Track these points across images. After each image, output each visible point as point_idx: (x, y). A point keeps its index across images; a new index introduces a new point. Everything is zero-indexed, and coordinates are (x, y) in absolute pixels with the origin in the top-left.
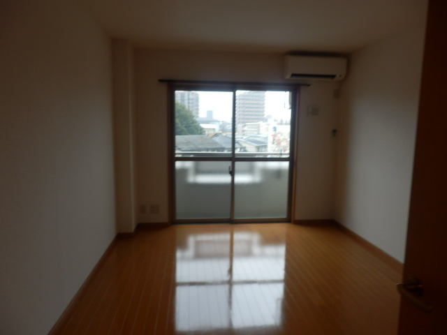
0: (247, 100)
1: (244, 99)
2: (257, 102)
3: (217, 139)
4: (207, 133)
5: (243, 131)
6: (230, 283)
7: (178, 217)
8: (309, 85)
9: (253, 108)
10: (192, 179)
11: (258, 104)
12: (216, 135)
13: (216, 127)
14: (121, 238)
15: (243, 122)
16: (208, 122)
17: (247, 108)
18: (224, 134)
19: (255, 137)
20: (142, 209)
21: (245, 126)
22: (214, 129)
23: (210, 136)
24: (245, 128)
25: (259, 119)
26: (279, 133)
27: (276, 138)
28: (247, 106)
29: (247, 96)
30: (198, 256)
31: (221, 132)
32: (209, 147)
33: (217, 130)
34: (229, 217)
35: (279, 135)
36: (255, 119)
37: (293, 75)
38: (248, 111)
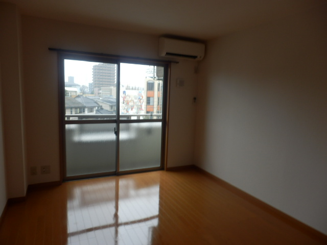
0: (101, 70)
1: (99, 69)
2: (109, 72)
3: (79, 100)
4: (70, 94)
5: (99, 94)
6: (117, 225)
7: (69, 175)
8: (177, 63)
9: (106, 76)
10: (77, 138)
11: (110, 73)
12: (78, 96)
13: (77, 90)
14: (12, 203)
15: (99, 87)
16: (70, 86)
17: (101, 76)
18: (84, 96)
19: (109, 98)
20: (32, 171)
21: (100, 89)
22: (76, 92)
23: (74, 97)
24: (101, 91)
25: (110, 85)
26: (128, 95)
27: (125, 100)
28: (102, 74)
29: (101, 67)
30: (85, 203)
31: (81, 94)
32: (73, 106)
33: (79, 92)
34: (115, 170)
35: (128, 98)
36: (108, 85)
37: (167, 54)
38: (102, 78)
